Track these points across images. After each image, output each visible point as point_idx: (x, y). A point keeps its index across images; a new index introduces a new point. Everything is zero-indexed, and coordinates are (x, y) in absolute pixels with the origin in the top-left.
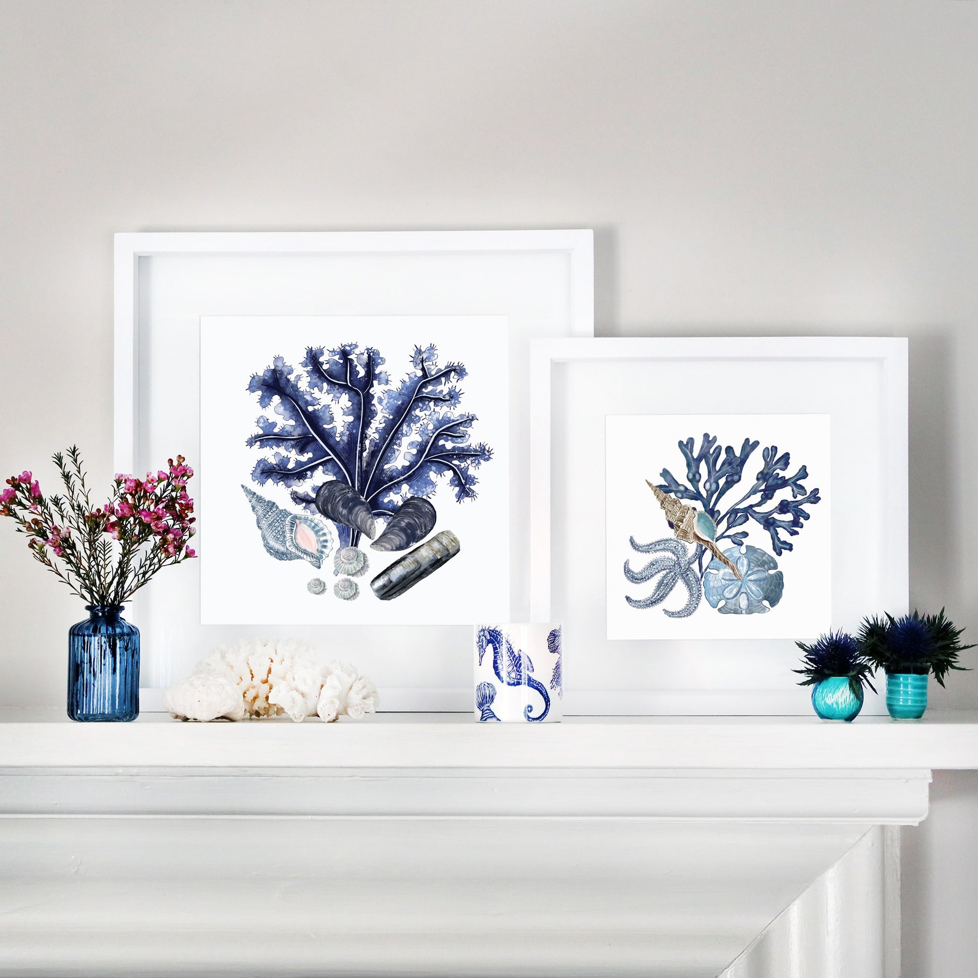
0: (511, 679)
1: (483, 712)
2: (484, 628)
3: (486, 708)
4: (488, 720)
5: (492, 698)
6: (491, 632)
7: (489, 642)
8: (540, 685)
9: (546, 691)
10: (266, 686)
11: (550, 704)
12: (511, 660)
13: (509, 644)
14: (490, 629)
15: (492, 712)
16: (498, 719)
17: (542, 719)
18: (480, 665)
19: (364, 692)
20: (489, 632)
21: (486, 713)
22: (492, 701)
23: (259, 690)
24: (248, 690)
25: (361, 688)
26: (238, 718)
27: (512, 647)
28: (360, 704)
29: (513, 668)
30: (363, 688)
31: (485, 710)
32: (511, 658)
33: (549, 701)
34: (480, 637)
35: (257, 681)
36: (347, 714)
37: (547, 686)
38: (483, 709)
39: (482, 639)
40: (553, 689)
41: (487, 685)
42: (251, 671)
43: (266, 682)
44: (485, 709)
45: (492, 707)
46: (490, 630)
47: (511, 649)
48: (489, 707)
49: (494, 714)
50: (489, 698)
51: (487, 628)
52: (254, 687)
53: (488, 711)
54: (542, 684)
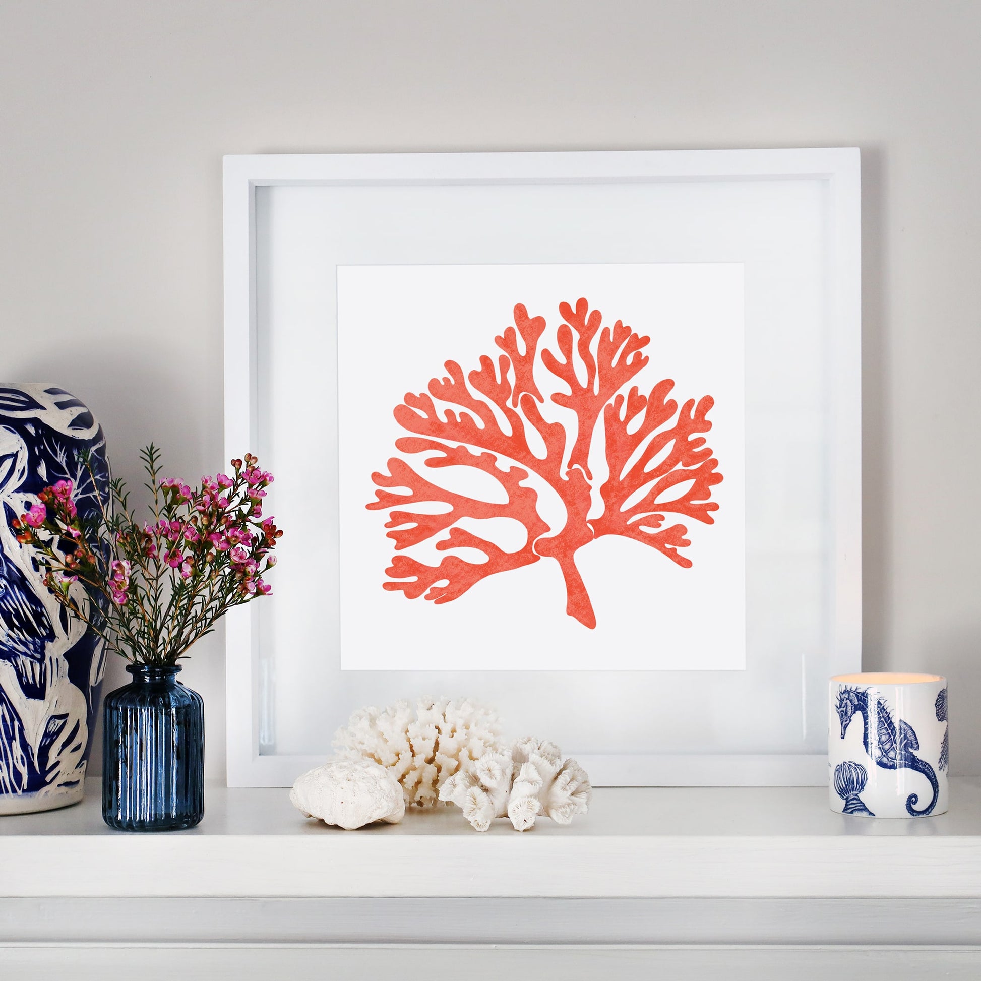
0: (890, 759)
1: (847, 802)
2: (849, 689)
3: (852, 797)
4: (856, 814)
5: (862, 785)
6: (859, 695)
7: (856, 708)
8: (927, 766)
9: (934, 774)
10: (432, 768)
11: (938, 790)
12: (889, 733)
13: (887, 713)
14: (858, 691)
15: (861, 802)
16: (871, 813)
17: (930, 812)
18: (843, 738)
19: (573, 786)
20: (856, 695)
21: (852, 804)
22: (862, 788)
23: (423, 774)
24: (408, 773)
25: (569, 780)
26: (396, 821)
27: (890, 716)
28: (569, 805)
29: (892, 745)
30: (572, 780)
31: (852, 800)
32: (890, 731)
33: (937, 786)
34: (842, 701)
35: (420, 760)
36: (549, 816)
37: (935, 766)
38: (848, 798)
39: (846, 704)
40: (942, 770)
41: (854, 765)
42: (411, 746)
43: (430, 761)
44: (850, 798)
45: (862, 796)
46: (859, 693)
47: (889, 718)
48: (857, 795)
49: (864, 805)
50: (858, 783)
51: (854, 689)
52: (415, 769)
53: (855, 801)
54: (929, 765)
